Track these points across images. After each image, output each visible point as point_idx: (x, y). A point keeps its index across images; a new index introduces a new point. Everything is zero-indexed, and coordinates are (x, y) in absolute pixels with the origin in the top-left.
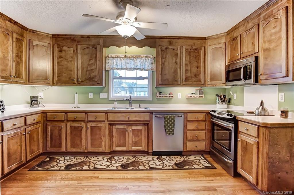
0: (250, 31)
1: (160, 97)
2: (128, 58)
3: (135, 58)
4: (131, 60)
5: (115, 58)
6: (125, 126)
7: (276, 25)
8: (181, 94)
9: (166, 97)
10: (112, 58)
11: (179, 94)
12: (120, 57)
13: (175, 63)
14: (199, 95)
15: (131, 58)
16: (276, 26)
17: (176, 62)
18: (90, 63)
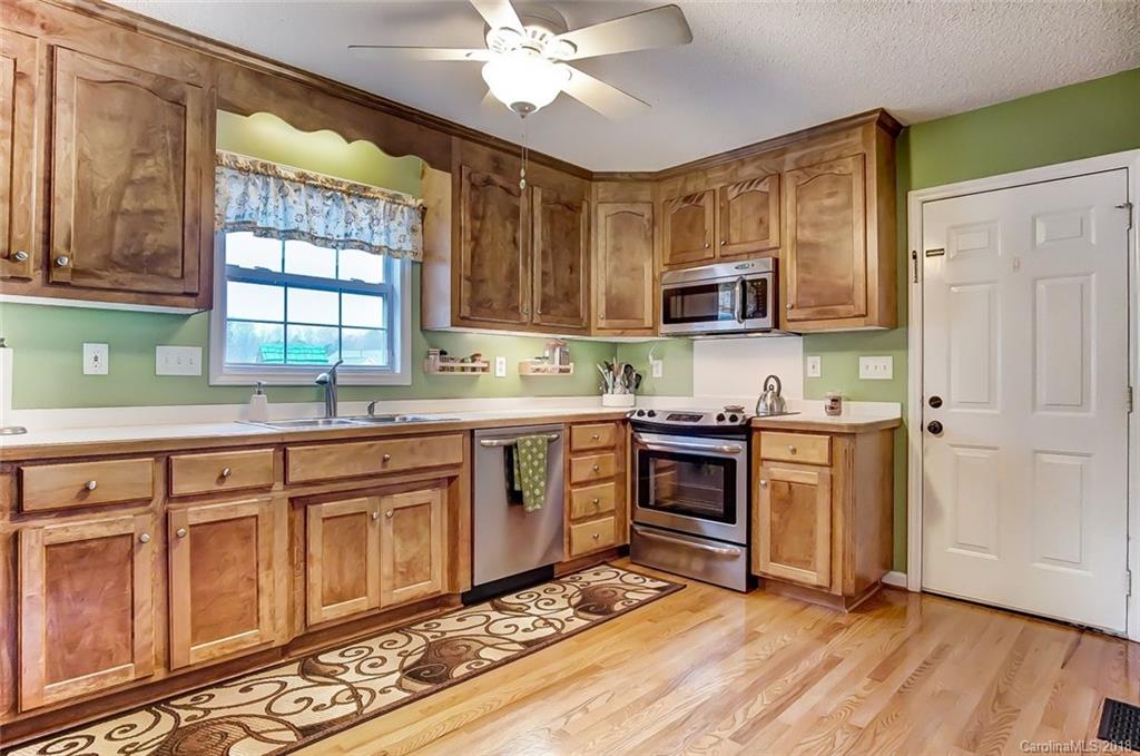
0: (751, 188)
1: (443, 369)
2: (316, 187)
3: (349, 195)
4: (328, 198)
5: (251, 175)
6: (366, 499)
7: (835, 190)
8: (503, 359)
9: (463, 369)
10: (236, 173)
11: (498, 360)
12: (278, 177)
13: (512, 245)
14: (560, 364)
15: (331, 189)
16: (836, 192)
17: (515, 242)
18: (139, 173)
